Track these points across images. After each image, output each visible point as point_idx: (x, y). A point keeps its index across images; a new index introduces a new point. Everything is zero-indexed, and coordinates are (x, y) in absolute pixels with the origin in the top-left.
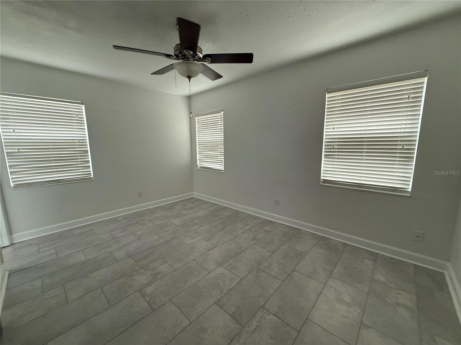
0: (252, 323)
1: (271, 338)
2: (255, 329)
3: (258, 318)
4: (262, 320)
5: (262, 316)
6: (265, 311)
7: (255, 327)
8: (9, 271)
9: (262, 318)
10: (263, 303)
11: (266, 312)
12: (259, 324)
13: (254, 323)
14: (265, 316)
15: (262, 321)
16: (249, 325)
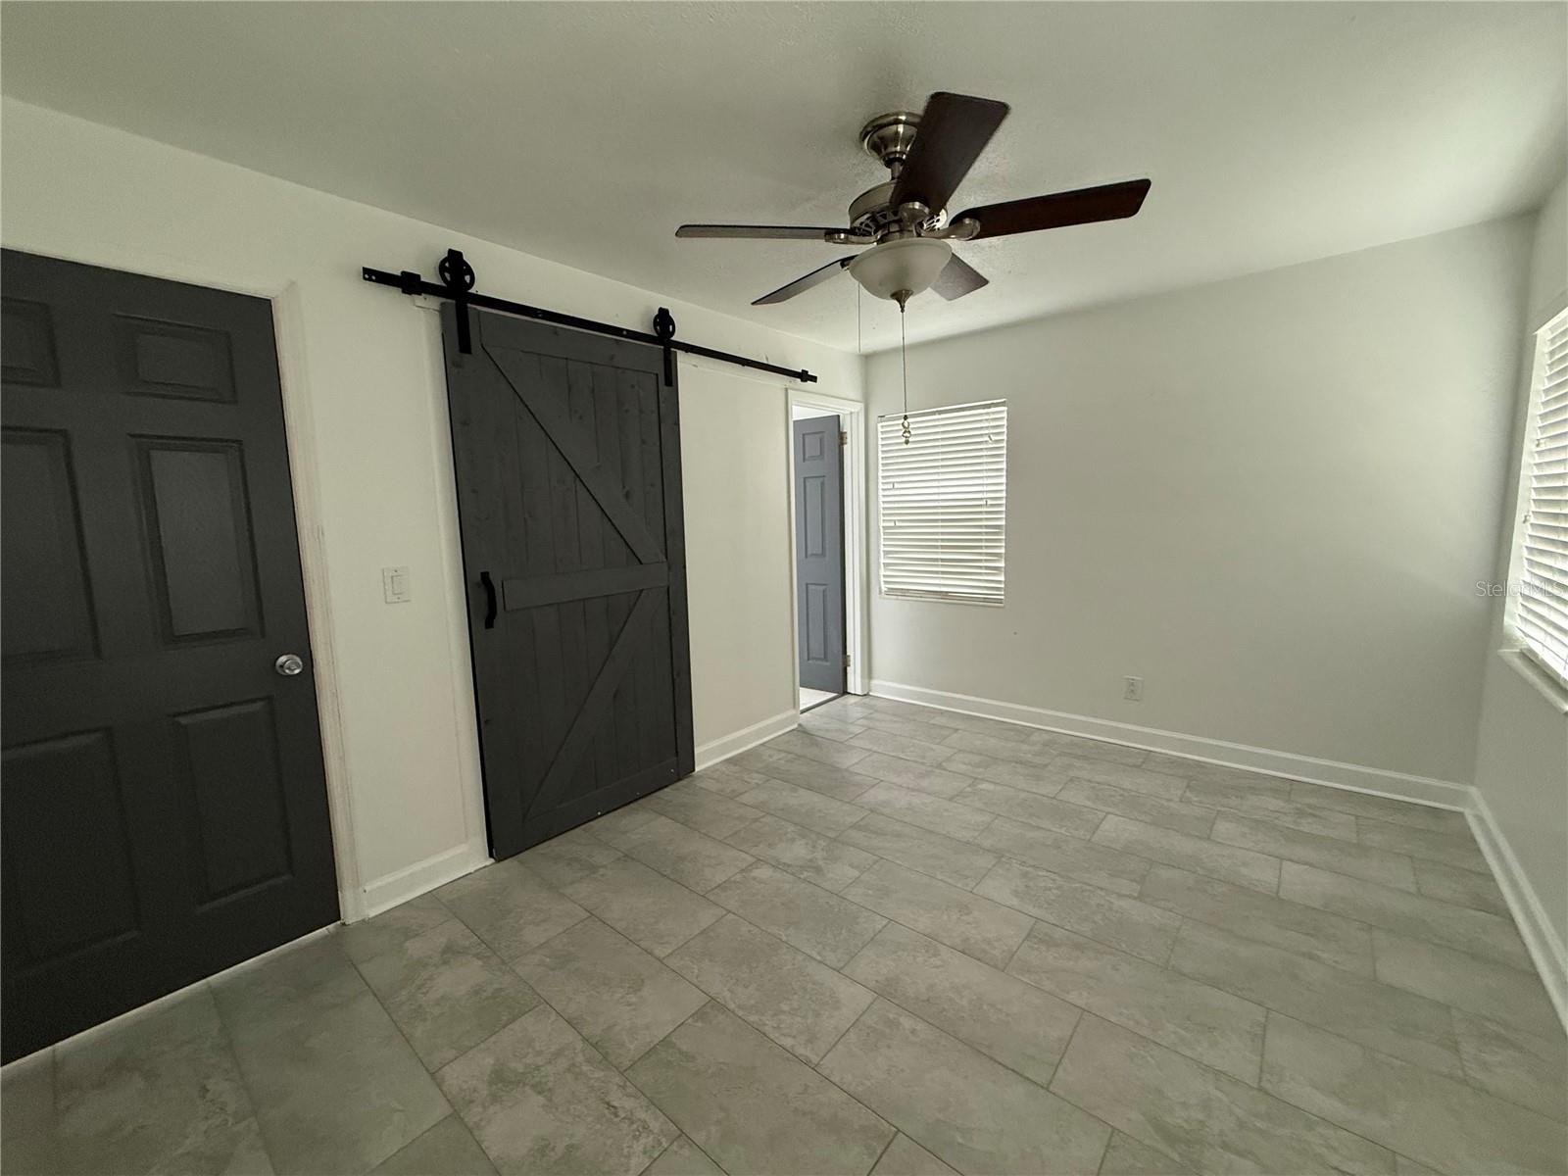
0: (629, 1096)
1: (570, 1147)
2: (608, 1103)
3: (641, 1115)
4: (635, 1126)
5: (646, 1128)
6: (663, 1140)
7: (615, 1104)
8: (800, 725)
9: (641, 1129)
10: (699, 1138)
11: (660, 1144)
12: (623, 1115)
13: (629, 1103)
14: (646, 1141)
15: (629, 1126)
16: (624, 1087)
